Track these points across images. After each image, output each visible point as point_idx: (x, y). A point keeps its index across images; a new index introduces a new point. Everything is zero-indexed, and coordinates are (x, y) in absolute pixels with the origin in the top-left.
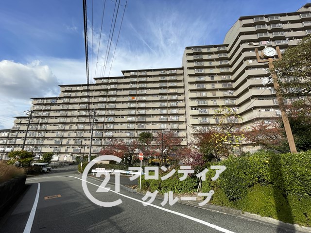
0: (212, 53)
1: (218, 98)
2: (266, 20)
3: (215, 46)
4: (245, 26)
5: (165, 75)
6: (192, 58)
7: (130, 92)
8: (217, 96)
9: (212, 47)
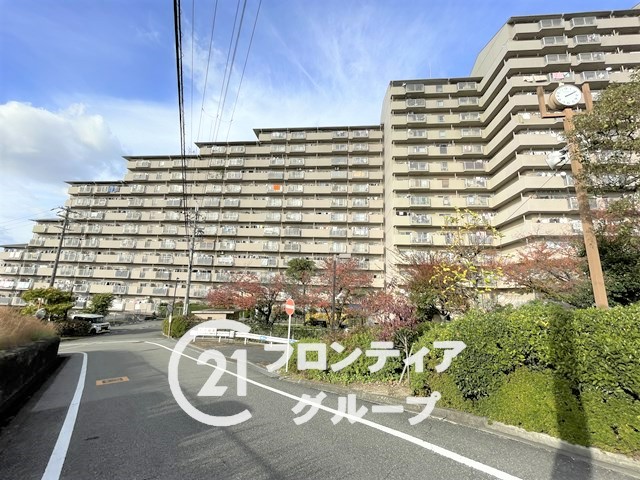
0: (445, 96)
1: (452, 192)
2: (567, 25)
3: (453, 82)
4: (521, 37)
5: (345, 141)
6: (402, 105)
7: (270, 175)
8: (451, 187)
9: (446, 83)
